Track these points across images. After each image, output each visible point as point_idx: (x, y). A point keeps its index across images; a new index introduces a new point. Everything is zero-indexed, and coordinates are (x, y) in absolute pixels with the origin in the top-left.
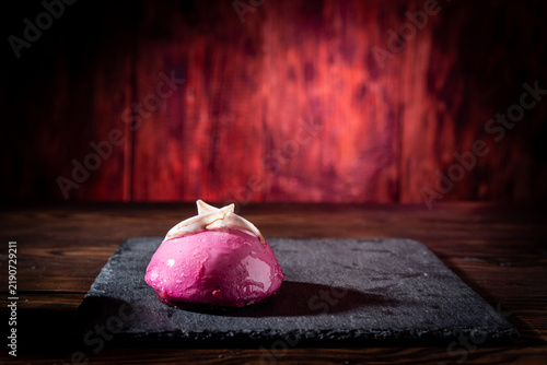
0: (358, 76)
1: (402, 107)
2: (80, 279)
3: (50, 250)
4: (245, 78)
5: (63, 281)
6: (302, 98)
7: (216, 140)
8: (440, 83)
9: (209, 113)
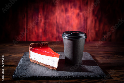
0: (78, 11)
1: (87, 18)
2: (15, 62)
3: (9, 55)
4: (52, 11)
5: (12, 63)
6: (65, 16)
7: (45, 25)
8: (96, 13)
9: (44, 19)
